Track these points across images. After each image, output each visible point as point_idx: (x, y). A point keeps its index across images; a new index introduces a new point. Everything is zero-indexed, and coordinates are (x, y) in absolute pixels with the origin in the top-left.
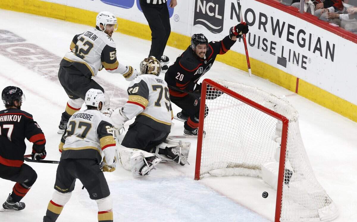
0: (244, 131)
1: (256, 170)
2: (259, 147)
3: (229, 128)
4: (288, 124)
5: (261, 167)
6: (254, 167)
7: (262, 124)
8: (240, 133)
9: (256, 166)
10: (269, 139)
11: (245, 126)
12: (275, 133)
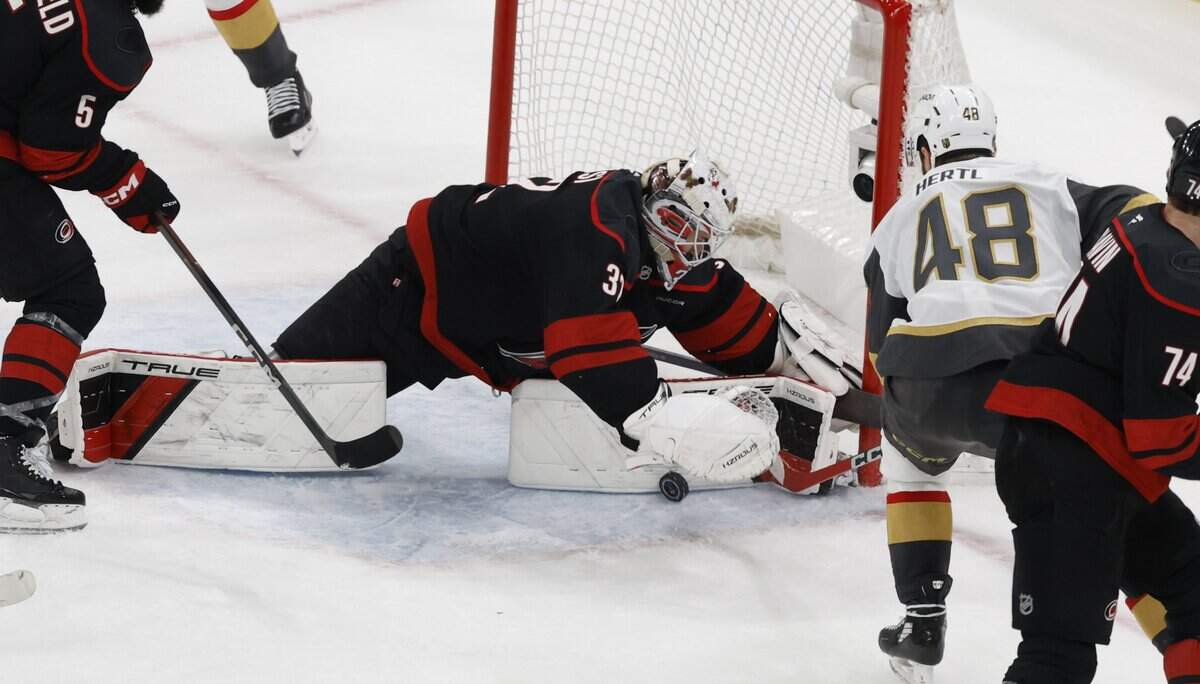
0: (700, 61)
1: (759, 240)
2: (774, 134)
3: (632, 50)
4: (910, 23)
5: (779, 227)
6: (751, 225)
7: (784, 26)
8: (682, 72)
9: (757, 219)
10: (817, 96)
11: (707, 37)
12: (846, 65)
